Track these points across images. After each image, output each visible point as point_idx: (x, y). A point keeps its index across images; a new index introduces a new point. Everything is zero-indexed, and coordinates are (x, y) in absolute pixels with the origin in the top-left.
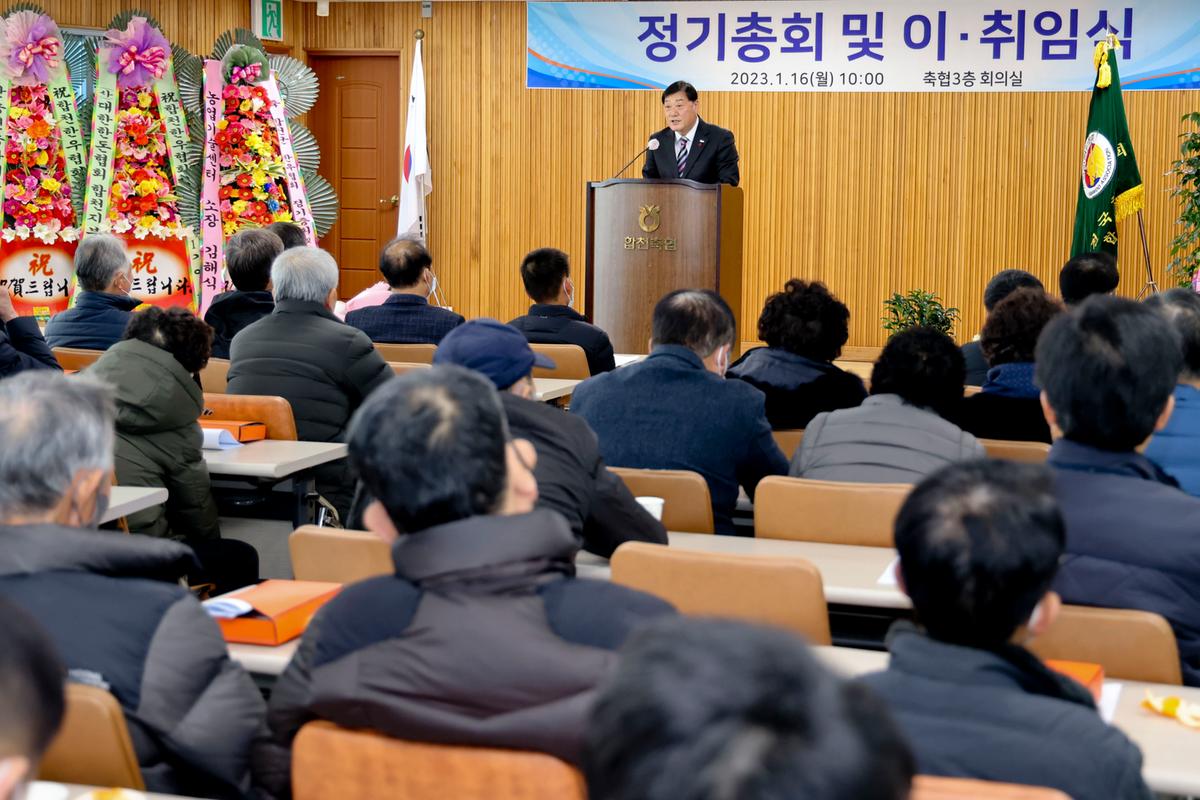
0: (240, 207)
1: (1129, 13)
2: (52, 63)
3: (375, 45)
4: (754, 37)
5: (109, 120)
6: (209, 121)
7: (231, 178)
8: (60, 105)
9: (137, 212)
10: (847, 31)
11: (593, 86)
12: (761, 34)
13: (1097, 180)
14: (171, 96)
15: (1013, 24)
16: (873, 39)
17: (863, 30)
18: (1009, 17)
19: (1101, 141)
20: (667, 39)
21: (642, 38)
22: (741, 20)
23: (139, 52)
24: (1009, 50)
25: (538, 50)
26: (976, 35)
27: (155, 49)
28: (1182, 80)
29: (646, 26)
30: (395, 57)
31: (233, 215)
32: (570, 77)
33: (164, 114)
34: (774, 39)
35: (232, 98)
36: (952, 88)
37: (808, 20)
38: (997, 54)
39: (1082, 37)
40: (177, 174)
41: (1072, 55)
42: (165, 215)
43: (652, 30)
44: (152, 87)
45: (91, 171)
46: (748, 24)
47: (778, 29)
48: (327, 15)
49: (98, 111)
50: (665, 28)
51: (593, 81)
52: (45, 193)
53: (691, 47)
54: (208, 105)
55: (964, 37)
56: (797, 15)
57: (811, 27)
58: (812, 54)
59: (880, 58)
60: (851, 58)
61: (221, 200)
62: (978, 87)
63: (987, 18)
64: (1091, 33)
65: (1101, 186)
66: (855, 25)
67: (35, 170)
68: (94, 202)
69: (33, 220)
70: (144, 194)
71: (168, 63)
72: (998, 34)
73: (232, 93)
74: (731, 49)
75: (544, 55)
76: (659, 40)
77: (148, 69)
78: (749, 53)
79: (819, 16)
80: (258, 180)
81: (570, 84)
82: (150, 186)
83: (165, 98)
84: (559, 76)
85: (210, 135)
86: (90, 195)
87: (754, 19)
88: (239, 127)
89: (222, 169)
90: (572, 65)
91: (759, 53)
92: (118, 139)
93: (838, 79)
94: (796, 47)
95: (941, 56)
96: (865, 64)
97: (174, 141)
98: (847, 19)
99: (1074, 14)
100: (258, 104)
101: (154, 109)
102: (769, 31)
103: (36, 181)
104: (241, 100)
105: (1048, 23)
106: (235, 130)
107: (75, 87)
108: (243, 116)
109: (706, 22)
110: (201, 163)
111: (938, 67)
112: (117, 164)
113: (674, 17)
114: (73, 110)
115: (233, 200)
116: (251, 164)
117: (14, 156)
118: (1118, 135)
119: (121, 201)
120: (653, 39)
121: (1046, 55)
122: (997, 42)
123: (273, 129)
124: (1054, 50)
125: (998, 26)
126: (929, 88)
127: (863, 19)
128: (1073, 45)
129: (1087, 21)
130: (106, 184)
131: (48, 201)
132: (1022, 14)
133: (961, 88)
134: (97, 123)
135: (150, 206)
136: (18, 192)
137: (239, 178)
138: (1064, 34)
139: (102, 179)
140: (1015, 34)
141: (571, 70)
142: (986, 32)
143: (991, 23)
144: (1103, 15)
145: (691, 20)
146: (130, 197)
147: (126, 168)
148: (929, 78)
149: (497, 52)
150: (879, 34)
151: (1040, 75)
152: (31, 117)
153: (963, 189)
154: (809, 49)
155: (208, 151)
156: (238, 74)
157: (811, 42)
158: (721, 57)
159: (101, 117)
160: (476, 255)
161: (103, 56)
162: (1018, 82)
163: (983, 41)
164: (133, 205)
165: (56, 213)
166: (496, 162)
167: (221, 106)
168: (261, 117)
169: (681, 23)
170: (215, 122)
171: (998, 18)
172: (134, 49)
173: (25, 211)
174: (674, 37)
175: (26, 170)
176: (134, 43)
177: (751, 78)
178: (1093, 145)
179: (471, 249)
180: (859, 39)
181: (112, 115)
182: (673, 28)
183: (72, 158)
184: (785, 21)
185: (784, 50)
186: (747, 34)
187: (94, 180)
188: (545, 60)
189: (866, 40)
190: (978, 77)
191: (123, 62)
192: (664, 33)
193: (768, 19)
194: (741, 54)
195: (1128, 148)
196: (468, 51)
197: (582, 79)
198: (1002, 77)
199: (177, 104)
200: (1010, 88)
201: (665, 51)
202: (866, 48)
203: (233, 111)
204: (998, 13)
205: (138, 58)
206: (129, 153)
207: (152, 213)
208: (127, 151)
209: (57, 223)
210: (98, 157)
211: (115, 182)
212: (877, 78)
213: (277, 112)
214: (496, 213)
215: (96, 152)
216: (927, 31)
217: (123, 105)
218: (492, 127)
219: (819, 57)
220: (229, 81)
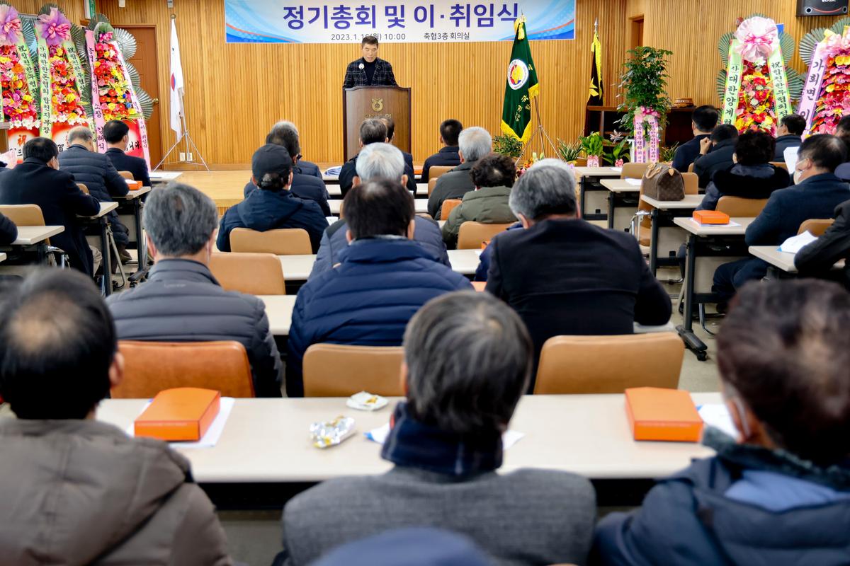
0: (112, 106)
1: (516, 5)
2: (18, 33)
3: (142, 22)
4: (342, 17)
5: (46, 63)
6: (91, 63)
7: (106, 91)
8: (23, 55)
9: (67, 111)
10: (387, 14)
11: (261, 41)
12: (345, 16)
13: (519, 81)
14: (72, 49)
15: (464, 11)
16: (400, 18)
17: (395, 13)
18: (462, 8)
19: (520, 64)
20: (298, 18)
21: (285, 18)
22: (335, 9)
23: (56, 27)
24: (463, 22)
25: (231, 24)
26: (448, 16)
27: (63, 25)
28: (539, 36)
29: (287, 12)
30: (153, 28)
31: (109, 110)
32: (249, 37)
33: (70, 59)
34: (352, 18)
35: (101, 50)
36: (437, 41)
37: (368, 9)
38: (457, 24)
39: (495, 17)
40: (81, 91)
41: (491, 25)
42: (80, 113)
43: (290, 14)
44: (62, 45)
45: (42, 90)
46: (339, 11)
47: (354, 13)
48: (124, 6)
49: (41, 58)
50: (297, 13)
51: (261, 39)
52: (25, 103)
53: (310, 22)
54: (89, 54)
55: (442, 16)
56: (363, 6)
57: (370, 12)
58: (371, 25)
59: (403, 26)
60: (390, 27)
61: (101, 104)
62: (450, 40)
63: (453, 8)
64: (500, 15)
65: (522, 84)
66: (391, 11)
67: (17, 91)
68: (45, 107)
69: (21, 117)
70: (70, 102)
71: (68, 33)
72: (458, 15)
73: (100, 47)
74: (331, 23)
75: (235, 26)
76: (294, 19)
77: (60, 36)
78: (340, 25)
79: (374, 7)
80: (120, 93)
81: (249, 41)
82: (72, 97)
83: (69, 51)
84: (243, 37)
85: (93, 70)
86: (43, 103)
87: (342, 9)
88: (106, 65)
89: (100, 87)
90: (249, 31)
91: (345, 25)
92: (52, 73)
93: (384, 37)
94: (363, 22)
95: (432, 25)
96: (397, 29)
97: (77, 74)
98: (387, 8)
99: (492, 6)
100: (112, 53)
101: (64, 56)
102: (349, 14)
103: (19, 96)
104: (105, 51)
105: (480, 10)
106: (104, 67)
107: (29, 44)
108: (107, 60)
109: (318, 10)
110: (90, 85)
111: (430, 31)
112: (53, 85)
113: (301, 7)
114: (28, 58)
115: (108, 103)
116: (114, 85)
117: (5, 83)
118: (528, 61)
119: (59, 105)
120: (291, 18)
121: (480, 25)
122: (457, 19)
123: (120, 66)
124: (483, 22)
125: (458, 11)
126: (426, 41)
127: (395, 8)
128: (492, 20)
129: (497, 10)
130: (49, 96)
131: (26, 107)
132: (468, 6)
133: (442, 40)
134: (41, 65)
135: (73, 108)
136: (11, 102)
137: (109, 91)
138: (487, 15)
139: (47, 95)
140: (465, 15)
141: (249, 34)
142: (453, 14)
143: (454, 10)
144: (505, 6)
145: (310, 9)
146: (64, 103)
147: (57, 88)
148: (427, 36)
149: (209, 24)
150: (403, 15)
151: (477, 34)
152: (12, 62)
153: (444, 86)
154: (369, 23)
155: (93, 78)
156: (102, 38)
157: (370, 19)
158: (326, 26)
159: (42, 61)
160: (203, 126)
161: (39, 28)
162: (467, 37)
163: (451, 18)
164: (66, 107)
165: (31, 113)
166: (212, 80)
167: (95, 55)
168: (114, 59)
169: (305, 11)
170: (94, 63)
171: (458, 8)
172: (54, 25)
173: (16, 112)
174: (302, 17)
175: (12, 90)
176: (54, 22)
177: (341, 37)
178: (516, 66)
179: (201, 124)
180: (393, 18)
181: (47, 60)
182: (301, 13)
183: (31, 83)
184: (357, 9)
185: (357, 23)
186: (339, 16)
187: (44, 95)
188: (236, 29)
189: (396, 18)
190: (449, 35)
191: (50, 32)
192: (296, 15)
193: (349, 8)
194: (336, 25)
195: (533, 66)
196: (193, 25)
197: (255, 38)
198: (460, 35)
199: (75, 54)
200: (464, 40)
201: (297, 24)
202: (396, 21)
203: (101, 56)
204: (458, 5)
205: (56, 29)
206: (58, 80)
207: (73, 111)
208: (58, 79)
209: (31, 117)
210: (44, 83)
211: (53, 96)
212: (402, 36)
213: (120, 57)
214: (213, 106)
215: (42, 80)
216: (426, 14)
217: (51, 55)
218: (208, 62)
219: (374, 26)
220: (98, 42)
